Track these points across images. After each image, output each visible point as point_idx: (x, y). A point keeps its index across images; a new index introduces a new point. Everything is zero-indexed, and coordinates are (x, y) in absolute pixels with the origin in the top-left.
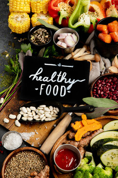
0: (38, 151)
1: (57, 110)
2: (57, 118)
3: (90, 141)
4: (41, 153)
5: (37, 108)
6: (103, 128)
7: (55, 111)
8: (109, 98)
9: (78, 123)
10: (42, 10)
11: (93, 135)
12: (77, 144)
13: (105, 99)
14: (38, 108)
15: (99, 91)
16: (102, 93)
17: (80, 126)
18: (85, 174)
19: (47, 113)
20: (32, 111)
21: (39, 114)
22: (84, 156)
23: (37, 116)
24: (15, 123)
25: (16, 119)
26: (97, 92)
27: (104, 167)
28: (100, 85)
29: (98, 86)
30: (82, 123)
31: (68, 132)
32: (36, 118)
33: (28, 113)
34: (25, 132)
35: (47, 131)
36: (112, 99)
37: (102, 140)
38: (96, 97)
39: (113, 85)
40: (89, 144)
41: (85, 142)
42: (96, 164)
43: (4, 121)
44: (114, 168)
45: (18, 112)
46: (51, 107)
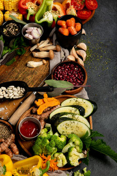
0: (6, 123)
1: (23, 90)
2: (23, 96)
3: (50, 114)
4: (9, 124)
5: (7, 88)
6: (60, 105)
7: (22, 91)
8: (66, 81)
9: (40, 101)
10: (13, 8)
11: (52, 110)
12: (38, 117)
13: (63, 81)
16: (61, 76)
17: (42, 103)
18: (44, 140)
19: (15, 92)
20: (2, 90)
21: (9, 93)
22: (44, 127)
23: (7, 95)
26: (57, 76)
27: (60, 135)
28: (60, 70)
29: (58, 71)
30: (43, 101)
31: (32, 108)
32: (6, 96)
35: (15, 107)
36: (69, 81)
37: (59, 114)
38: (56, 80)
39: (70, 70)
40: (49, 117)
41: (45, 116)
42: (54, 133)
44: (68, 136)
46: (19, 88)
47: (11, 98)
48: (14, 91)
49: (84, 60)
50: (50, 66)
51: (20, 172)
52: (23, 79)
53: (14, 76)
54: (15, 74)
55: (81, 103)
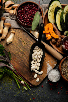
2: (41, 48)
7: (37, 48)
11: (55, 28)
12: (60, 38)
14: (33, 59)
15: (27, 21)
20: (34, 63)
22: (66, 36)
23: (38, 60)
24: (40, 75)
25: (38, 74)
30: (48, 34)
33: (35, 66)
34: (46, 69)
43: (38, 82)
45: (33, 72)
46: (34, 51)
47: (42, 57)
48: (36, 55)
49: (14, 3)
50: (17, 27)
52: (25, 48)
53: (22, 55)
54: (19, 54)
55: (53, 8)
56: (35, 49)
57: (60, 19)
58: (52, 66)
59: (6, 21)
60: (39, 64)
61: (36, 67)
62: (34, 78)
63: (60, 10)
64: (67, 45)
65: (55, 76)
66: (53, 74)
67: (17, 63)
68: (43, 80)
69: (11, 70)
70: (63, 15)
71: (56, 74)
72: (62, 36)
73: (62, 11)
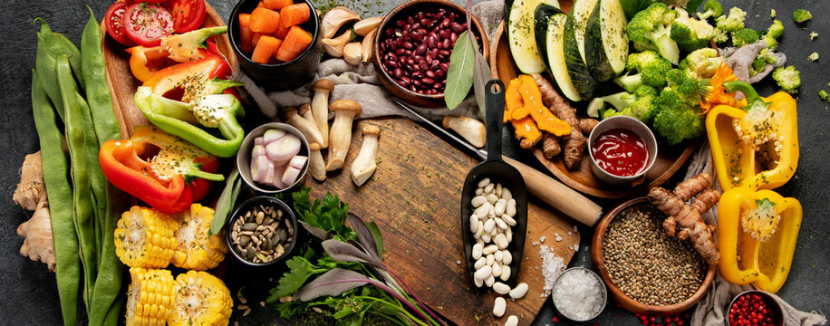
1: (485, 186)
5: (477, 241)
7: (487, 190)
8: (448, 57)
9: (521, 131)
14: (477, 236)
15: (425, 80)
16: (431, 74)
17: (529, 124)
19: (494, 208)
20: (484, 256)
21: (494, 232)
22: (599, 119)
23: (499, 238)
24: (517, 300)
25: (506, 296)
30: (522, 120)
32: (504, 240)
33: (491, 265)
34: (540, 271)
41: (567, 111)
42: (621, 89)
45: (487, 292)
46: (475, 201)
47: (513, 222)
48: (488, 217)
49: (358, 17)
50: (385, 113)
51: (736, 179)
52: (434, 197)
53: (425, 226)
54: (414, 225)
55: (525, 13)
56: (479, 191)
57: (562, 52)
58: (560, 253)
59: (336, 95)
60: (508, 256)
61: (497, 270)
62: (496, 318)
63: (557, 17)
64: (609, 157)
65: (583, 296)
66: (573, 288)
67: (412, 264)
68: (534, 322)
69: (390, 295)
70: (574, 37)
71: (584, 287)
72: (583, 123)
73: (564, 21)
